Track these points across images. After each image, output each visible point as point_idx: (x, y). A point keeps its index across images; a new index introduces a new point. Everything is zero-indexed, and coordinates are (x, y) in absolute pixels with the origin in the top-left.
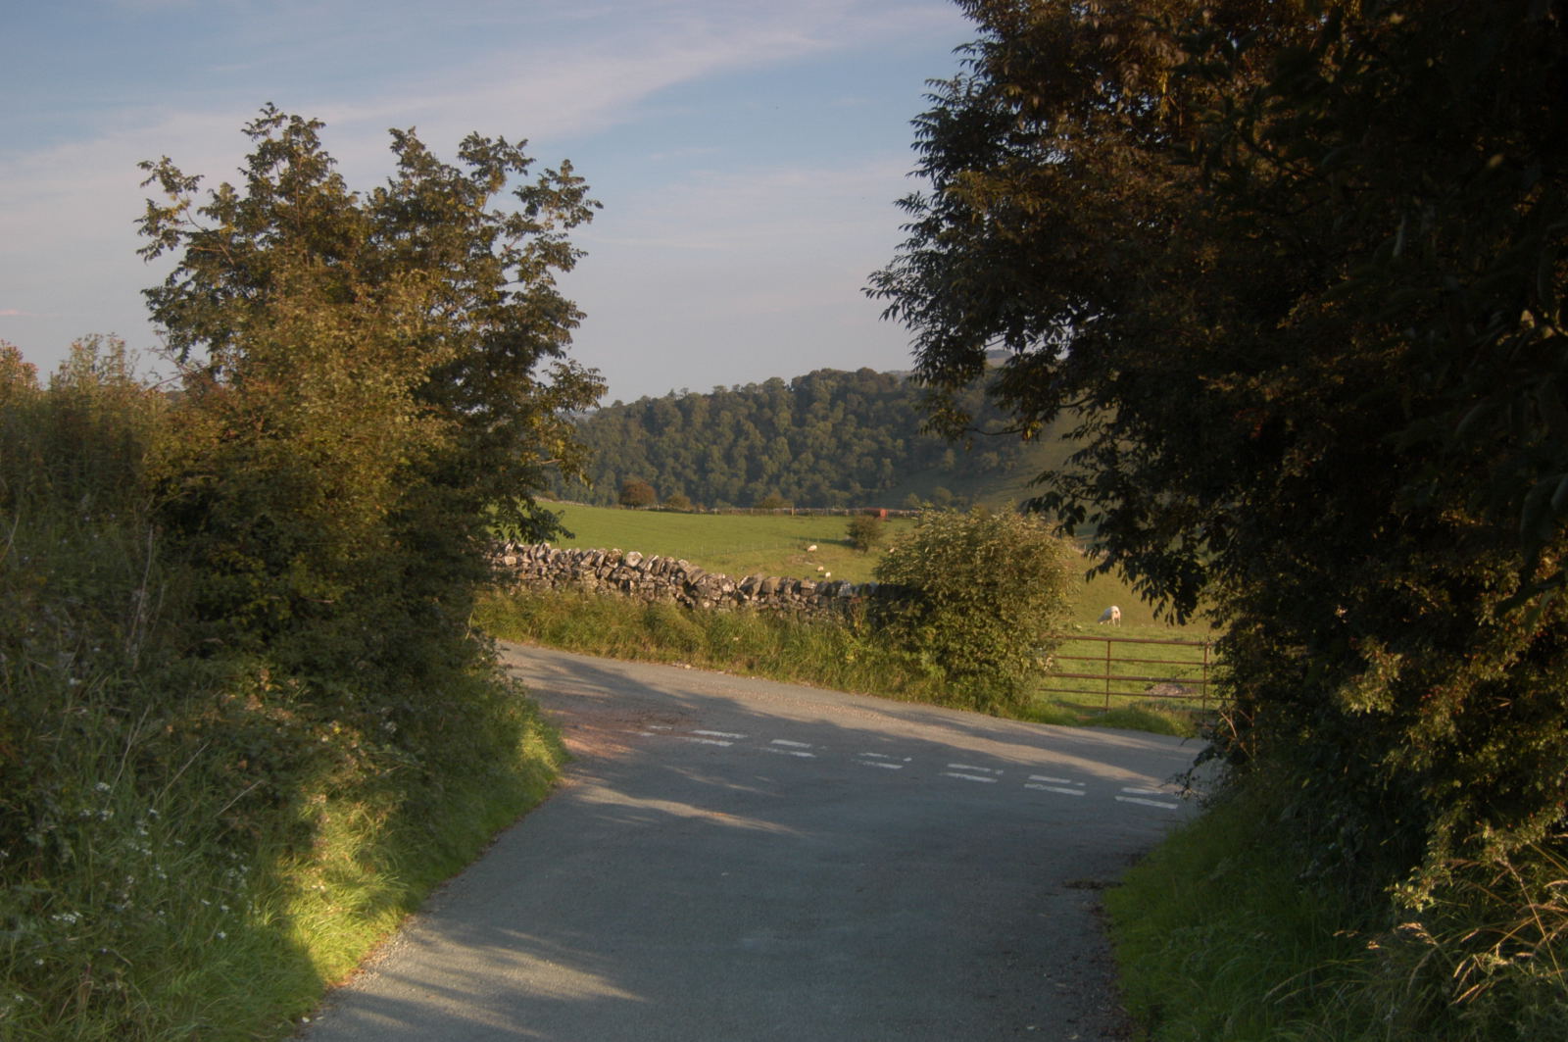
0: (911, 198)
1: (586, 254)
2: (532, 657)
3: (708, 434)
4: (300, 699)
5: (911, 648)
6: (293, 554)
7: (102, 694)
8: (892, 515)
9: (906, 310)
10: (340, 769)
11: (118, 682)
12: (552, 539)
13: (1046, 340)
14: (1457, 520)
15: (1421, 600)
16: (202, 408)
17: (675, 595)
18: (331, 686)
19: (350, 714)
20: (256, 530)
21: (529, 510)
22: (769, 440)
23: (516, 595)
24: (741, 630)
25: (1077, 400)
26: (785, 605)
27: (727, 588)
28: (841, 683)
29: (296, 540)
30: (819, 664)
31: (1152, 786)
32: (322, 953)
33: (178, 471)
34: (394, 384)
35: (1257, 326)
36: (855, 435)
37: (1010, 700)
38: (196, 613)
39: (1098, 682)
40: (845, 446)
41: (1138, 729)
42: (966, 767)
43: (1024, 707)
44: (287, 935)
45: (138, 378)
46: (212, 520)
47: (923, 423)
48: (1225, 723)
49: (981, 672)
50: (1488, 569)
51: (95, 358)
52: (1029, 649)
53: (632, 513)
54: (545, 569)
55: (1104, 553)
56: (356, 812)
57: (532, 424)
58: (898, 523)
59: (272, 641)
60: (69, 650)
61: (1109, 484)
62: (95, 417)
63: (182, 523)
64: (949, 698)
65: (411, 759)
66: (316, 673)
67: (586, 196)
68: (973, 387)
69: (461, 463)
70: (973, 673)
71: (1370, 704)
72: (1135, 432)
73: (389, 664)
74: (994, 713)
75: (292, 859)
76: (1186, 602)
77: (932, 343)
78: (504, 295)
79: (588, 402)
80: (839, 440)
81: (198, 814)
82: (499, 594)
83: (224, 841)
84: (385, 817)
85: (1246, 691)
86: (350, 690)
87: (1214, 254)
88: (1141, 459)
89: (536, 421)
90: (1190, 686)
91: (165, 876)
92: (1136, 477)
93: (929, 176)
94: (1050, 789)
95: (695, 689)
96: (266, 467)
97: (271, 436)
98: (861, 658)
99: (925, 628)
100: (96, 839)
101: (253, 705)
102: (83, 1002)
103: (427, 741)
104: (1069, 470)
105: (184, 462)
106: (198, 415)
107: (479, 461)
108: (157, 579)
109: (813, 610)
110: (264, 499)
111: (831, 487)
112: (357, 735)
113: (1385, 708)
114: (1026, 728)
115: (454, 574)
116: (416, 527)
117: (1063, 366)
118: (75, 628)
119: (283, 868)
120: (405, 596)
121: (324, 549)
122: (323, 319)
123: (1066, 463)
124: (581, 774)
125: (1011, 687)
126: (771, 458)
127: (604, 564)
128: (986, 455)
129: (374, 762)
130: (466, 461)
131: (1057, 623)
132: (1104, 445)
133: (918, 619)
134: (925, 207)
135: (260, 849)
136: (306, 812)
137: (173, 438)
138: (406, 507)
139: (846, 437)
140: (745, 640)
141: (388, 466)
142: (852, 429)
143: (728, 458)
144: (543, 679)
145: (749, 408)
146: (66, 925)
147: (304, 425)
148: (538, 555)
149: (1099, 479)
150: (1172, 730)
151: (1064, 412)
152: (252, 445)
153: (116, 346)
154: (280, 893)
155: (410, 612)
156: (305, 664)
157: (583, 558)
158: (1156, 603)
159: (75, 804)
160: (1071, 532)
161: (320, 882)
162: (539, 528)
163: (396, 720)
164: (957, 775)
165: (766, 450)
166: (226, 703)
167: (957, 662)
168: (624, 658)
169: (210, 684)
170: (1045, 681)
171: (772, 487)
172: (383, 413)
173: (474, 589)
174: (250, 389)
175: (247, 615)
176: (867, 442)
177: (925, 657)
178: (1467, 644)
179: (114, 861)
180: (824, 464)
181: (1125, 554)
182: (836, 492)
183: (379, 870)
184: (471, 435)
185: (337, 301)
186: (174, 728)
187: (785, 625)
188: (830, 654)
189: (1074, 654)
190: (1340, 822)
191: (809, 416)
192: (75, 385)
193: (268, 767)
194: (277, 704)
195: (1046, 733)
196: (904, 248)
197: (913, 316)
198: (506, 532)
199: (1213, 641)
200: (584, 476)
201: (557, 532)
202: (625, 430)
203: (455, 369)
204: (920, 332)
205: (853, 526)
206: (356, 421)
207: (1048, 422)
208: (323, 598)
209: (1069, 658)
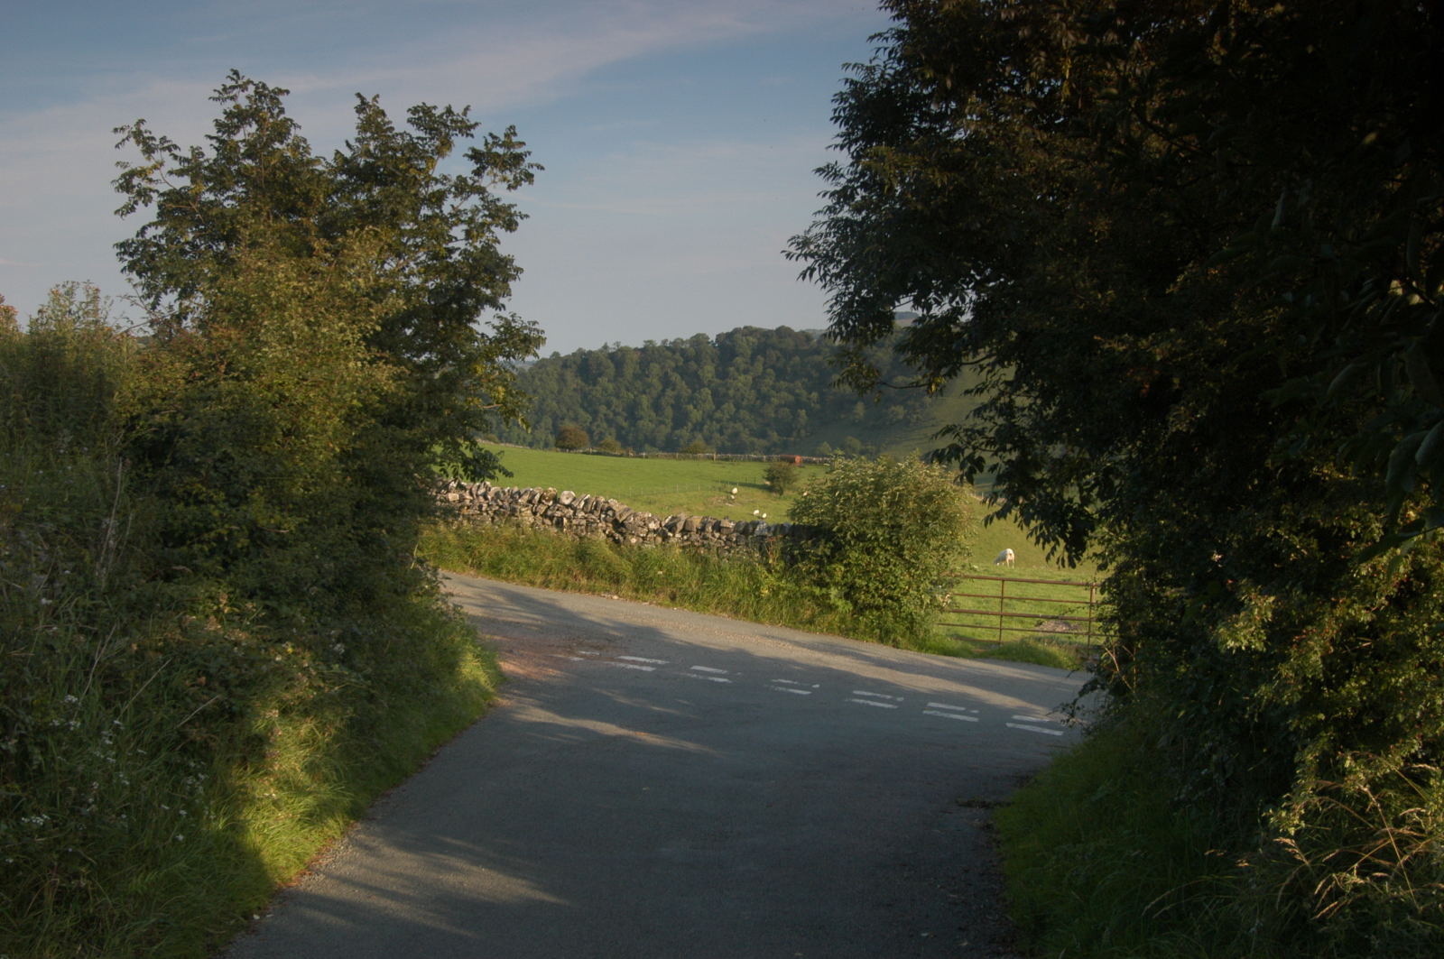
0: (828, 166)
1: (527, 216)
2: (472, 587)
3: (639, 384)
4: (256, 621)
5: (821, 584)
6: (252, 487)
7: (73, 615)
8: (806, 462)
9: (822, 272)
10: (293, 686)
11: (88, 603)
12: (492, 477)
13: (950, 302)
14: (1327, 474)
15: (1292, 548)
16: (170, 351)
17: (604, 532)
18: (285, 610)
19: (302, 636)
20: (218, 464)
21: (471, 450)
22: (694, 391)
23: (458, 529)
24: (665, 564)
25: (978, 358)
26: (705, 542)
27: (652, 526)
28: (756, 615)
29: (255, 475)
30: (735, 597)
31: (1041, 714)
32: (273, 855)
33: (146, 409)
34: (348, 332)
35: (1146, 292)
36: (773, 388)
37: (911, 633)
38: (162, 540)
39: (992, 618)
40: (764, 398)
41: (1028, 662)
42: (870, 694)
43: (924, 640)
44: (240, 839)
45: (111, 322)
46: (178, 455)
47: (836, 377)
48: (1108, 657)
49: (884, 607)
50: (1354, 520)
51: (71, 303)
52: (930, 586)
53: (566, 455)
54: (485, 506)
55: (1001, 500)
56: (305, 728)
57: (476, 372)
58: (812, 469)
59: (232, 567)
60: (43, 572)
61: (1006, 437)
62: (70, 358)
63: (150, 457)
64: (855, 630)
65: (358, 678)
66: (271, 597)
67: (528, 160)
68: (882, 346)
69: (409, 405)
70: (878, 608)
71: (1245, 642)
72: (1031, 389)
73: (339, 590)
74: (896, 645)
75: (246, 769)
76: (1076, 547)
77: (846, 303)
78: (451, 251)
79: (527, 352)
80: (759, 391)
81: (160, 726)
82: (442, 528)
83: (184, 750)
84: (333, 731)
85: (1129, 628)
86: (303, 613)
87: (1107, 224)
88: (1037, 413)
89: (479, 369)
90: (1076, 623)
91: (127, 783)
92: (1032, 429)
93: (845, 149)
94: (945, 715)
95: (621, 618)
96: (228, 407)
97: (233, 378)
98: (775, 592)
99: (834, 566)
100: (64, 748)
101: (213, 626)
102: (50, 898)
103: (373, 662)
104: (968, 424)
105: (153, 401)
106: (165, 357)
107: (425, 405)
108: (125, 508)
109: (731, 547)
110: (225, 436)
111: (751, 435)
112: (308, 655)
113: (1258, 646)
114: (925, 659)
115: (401, 508)
116: (366, 464)
117: (965, 327)
118: (47, 552)
119: (237, 777)
120: (354, 528)
121: (281, 483)
122: (284, 272)
123: (967, 417)
124: (515, 694)
125: (913, 621)
126: (695, 407)
127: (540, 502)
128: (893, 408)
129: (324, 681)
130: (413, 405)
131: (956, 563)
132: (1002, 401)
133: (828, 557)
134: (842, 176)
135: (217, 758)
136: (259, 726)
137: (142, 378)
138: (358, 445)
139: (764, 389)
140: (668, 574)
141: (341, 408)
142: (771, 383)
143: (657, 407)
144: (481, 606)
145: (676, 361)
146: (35, 827)
147: (264, 368)
148: (479, 493)
149: (998, 432)
150: (1060, 663)
151: (966, 370)
152: (216, 386)
153: (91, 292)
154: (234, 800)
155: (360, 542)
156: (262, 589)
157: (520, 496)
158: (1048, 547)
159: (45, 714)
160: (971, 481)
161: (272, 791)
162: (480, 467)
163: (345, 642)
164: (862, 701)
165: (691, 400)
166: (187, 624)
167: (863, 597)
168: (557, 588)
169: (174, 605)
170: (943, 616)
171: (696, 434)
172: (337, 359)
173: (419, 523)
174: (215, 334)
175: (209, 542)
176: (784, 394)
177: (834, 592)
178: (1333, 589)
179: (80, 768)
180: (744, 414)
181: (1021, 501)
182: (755, 440)
183: (326, 780)
184: (418, 381)
185: (298, 254)
186: (138, 646)
187: (706, 561)
188: (747, 588)
189: (970, 592)
190: (1213, 750)
191: (732, 369)
192: (53, 328)
193: (225, 684)
194: (235, 625)
195: (943, 664)
196: (821, 215)
197: (828, 278)
198: (450, 470)
199: (1099, 582)
200: (523, 420)
201: (497, 471)
202: (562, 379)
203: (405, 319)
204: (834, 292)
205: (769, 471)
206: (313, 365)
207: (951, 378)
208: (279, 529)
209: (966, 595)
